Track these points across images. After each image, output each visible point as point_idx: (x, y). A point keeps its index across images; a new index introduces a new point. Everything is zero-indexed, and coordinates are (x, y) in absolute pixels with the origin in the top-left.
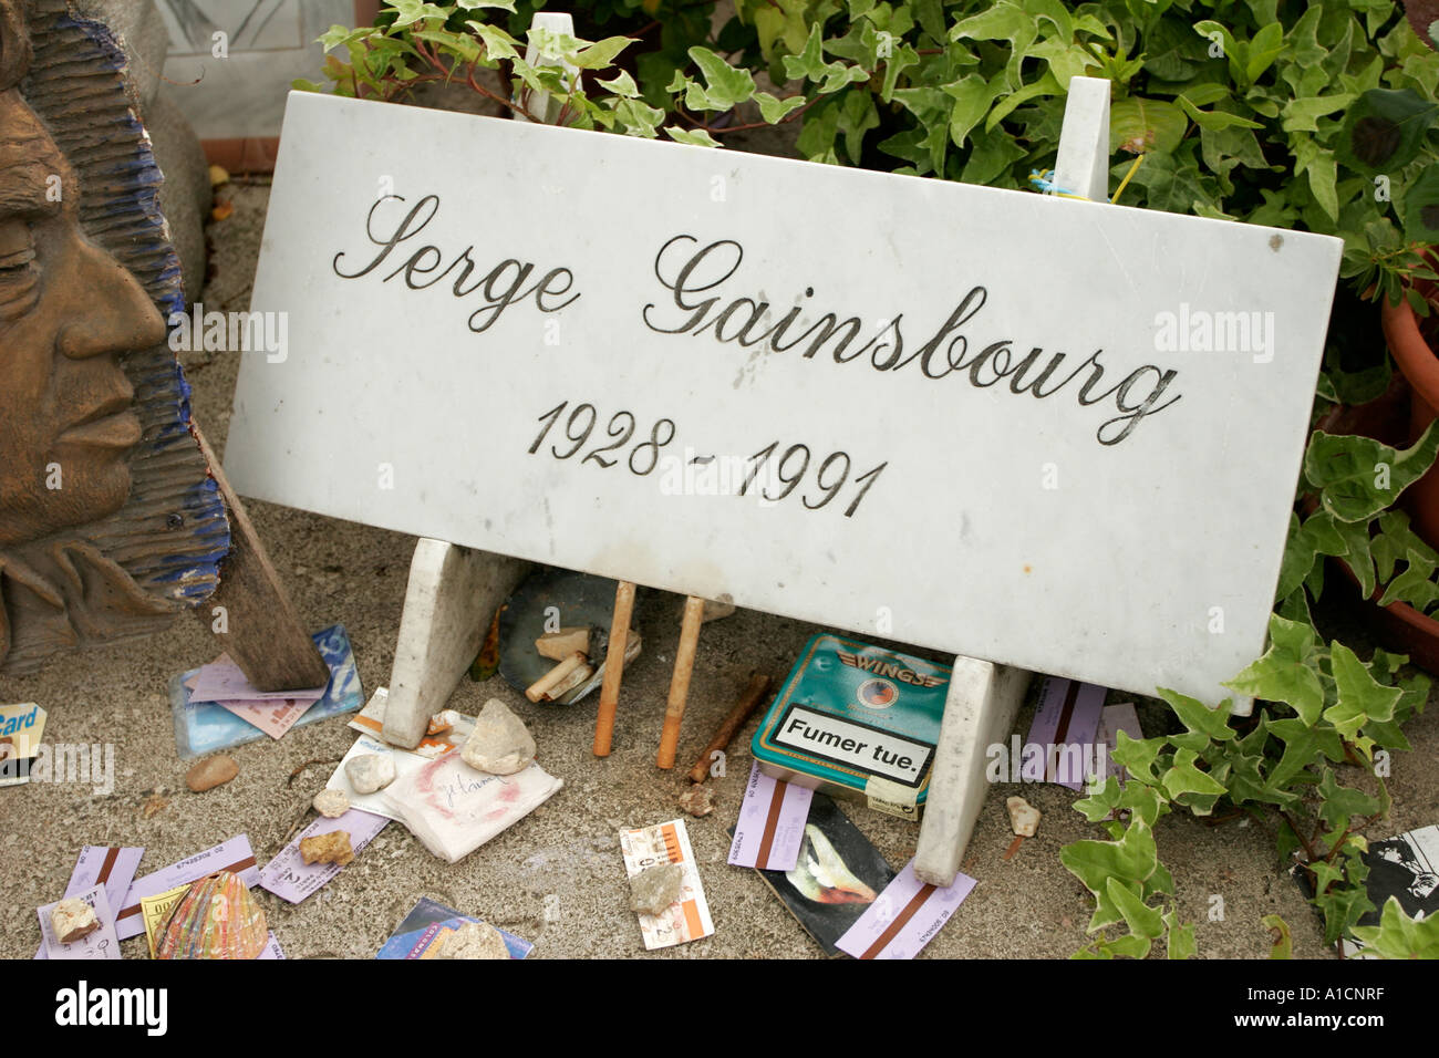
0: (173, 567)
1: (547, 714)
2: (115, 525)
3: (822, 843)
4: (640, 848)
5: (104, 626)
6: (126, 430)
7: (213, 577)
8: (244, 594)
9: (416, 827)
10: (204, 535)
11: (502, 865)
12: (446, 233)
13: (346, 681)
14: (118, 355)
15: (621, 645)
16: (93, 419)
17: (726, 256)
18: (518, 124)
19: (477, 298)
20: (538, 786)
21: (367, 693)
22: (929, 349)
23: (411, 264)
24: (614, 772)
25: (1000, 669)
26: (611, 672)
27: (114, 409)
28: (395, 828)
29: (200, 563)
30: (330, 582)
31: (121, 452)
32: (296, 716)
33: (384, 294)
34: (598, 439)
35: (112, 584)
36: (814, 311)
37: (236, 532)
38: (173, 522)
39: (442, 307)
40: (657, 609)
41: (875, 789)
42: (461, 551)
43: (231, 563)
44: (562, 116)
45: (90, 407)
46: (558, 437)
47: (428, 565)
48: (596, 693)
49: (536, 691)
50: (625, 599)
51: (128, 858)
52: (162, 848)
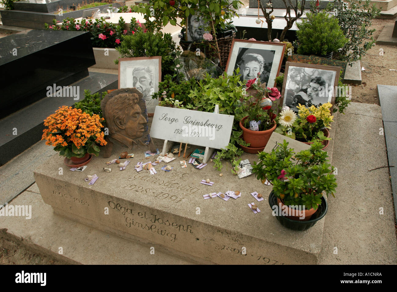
0: (146, 141)
1: (175, 154)
2: (141, 138)
3: (196, 162)
4: (181, 162)
5: (140, 146)
6: (143, 130)
7: (149, 142)
8: (151, 144)
9: (164, 161)
10: (148, 139)
11: (171, 163)
12: (168, 116)
13: (158, 152)
14: (143, 124)
15: (181, 149)
16: (141, 129)
17: (190, 118)
18: (174, 108)
19: (170, 121)
20: (174, 159)
21: (160, 153)
22: (204, 124)
23: (165, 119)
24: (180, 158)
25: (210, 148)
26: (180, 151)
27: (142, 128)
28: (163, 161)
29: (148, 141)
30: (157, 146)
31: (143, 132)
32: (154, 154)
33: (163, 121)
34: (180, 132)
35: (141, 143)
36: (196, 122)
37: (151, 139)
38: (146, 138)
39: (168, 122)
40: (184, 145)
41: (200, 158)
42: (168, 141)
43: (150, 141)
44: (178, 108)
45: (141, 128)
46: (176, 132)
47: (166, 142)
48: (178, 153)
49: (174, 152)
50: (181, 144)
51: (141, 163)
52: (144, 162)
